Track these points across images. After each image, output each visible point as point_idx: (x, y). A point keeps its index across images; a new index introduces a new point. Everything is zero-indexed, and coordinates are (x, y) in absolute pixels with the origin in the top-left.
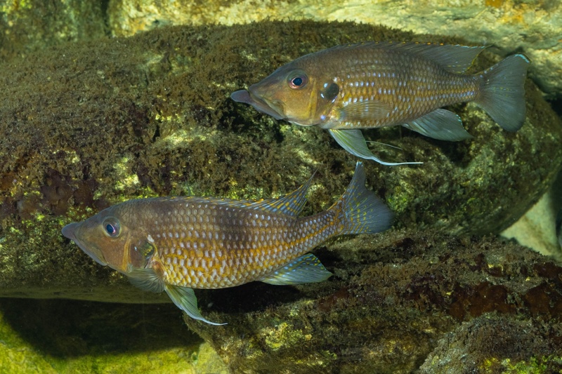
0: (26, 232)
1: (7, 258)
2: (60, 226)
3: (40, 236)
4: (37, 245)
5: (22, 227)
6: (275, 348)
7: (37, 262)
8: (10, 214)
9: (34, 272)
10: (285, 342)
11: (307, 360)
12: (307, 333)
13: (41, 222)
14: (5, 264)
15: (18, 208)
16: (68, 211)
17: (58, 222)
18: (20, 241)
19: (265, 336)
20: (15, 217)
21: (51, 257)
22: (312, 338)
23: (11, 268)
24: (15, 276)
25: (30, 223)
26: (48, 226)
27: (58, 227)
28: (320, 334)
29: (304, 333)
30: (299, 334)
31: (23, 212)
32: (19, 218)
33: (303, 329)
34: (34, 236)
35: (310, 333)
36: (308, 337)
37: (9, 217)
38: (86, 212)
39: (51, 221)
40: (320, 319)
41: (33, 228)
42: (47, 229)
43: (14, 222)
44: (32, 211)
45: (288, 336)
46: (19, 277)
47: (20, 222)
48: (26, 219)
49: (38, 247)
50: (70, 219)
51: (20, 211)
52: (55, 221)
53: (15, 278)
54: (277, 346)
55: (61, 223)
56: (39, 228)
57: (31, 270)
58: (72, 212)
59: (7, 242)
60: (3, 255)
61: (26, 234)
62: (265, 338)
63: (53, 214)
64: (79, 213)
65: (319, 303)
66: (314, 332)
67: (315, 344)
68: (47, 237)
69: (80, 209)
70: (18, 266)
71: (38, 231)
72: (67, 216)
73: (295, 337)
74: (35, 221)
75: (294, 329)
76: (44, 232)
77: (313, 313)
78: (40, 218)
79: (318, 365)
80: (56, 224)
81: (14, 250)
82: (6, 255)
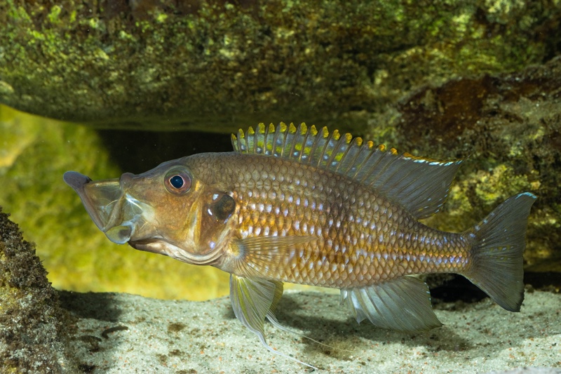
0: (141, 38)
1: (115, 74)
2: (190, 29)
3: (161, 44)
4: (157, 56)
5: (136, 32)
6: (490, 200)
7: (157, 79)
8: (119, 13)
9: (153, 94)
10: (504, 192)
11: (534, 217)
12: (534, 180)
13: (162, 24)
14: (112, 82)
15: (130, 4)
16: (201, 9)
17: (186, 24)
18: (133, 51)
19: (475, 185)
20: (125, 17)
21: (176, 73)
22: (541, 186)
23: (120, 88)
24: (126, 99)
25: (147, 26)
26: (172, 29)
27: (187, 31)
28: (552, 181)
29: (530, 180)
30: (523, 181)
31: (137, 10)
32: (132, 18)
33: (529, 174)
34: (153, 44)
35: (538, 179)
36: (536, 185)
37: (118, 17)
38: (225, 10)
39: (176, 23)
40: (553, 161)
41: (152, 32)
42: (171, 34)
43: (126, 25)
44: (150, 9)
45: (506, 184)
46: (133, 101)
47: (134, 24)
48: (141, 20)
49: (158, 59)
50: (203, 20)
51: (134, 8)
52: (182, 23)
53: (127, 103)
54: (491, 198)
55: (191, 25)
56: (160, 32)
57: (149, 91)
58: (206, 11)
59: (115, 53)
60: (109, 70)
61: (142, 41)
62: (475, 186)
63: (180, 14)
64: (216, 12)
65: (551, 138)
66: (544, 179)
67: (544, 195)
68: (171, 45)
69: (218, 6)
70: (131, 86)
71: (159, 37)
72: (199, 16)
73: (517, 185)
74: (154, 22)
75: (516, 173)
76: (166, 38)
77: (542, 152)
78: (161, 18)
79: (548, 224)
80: (184, 27)
81: (125, 63)
82: (114, 70)
